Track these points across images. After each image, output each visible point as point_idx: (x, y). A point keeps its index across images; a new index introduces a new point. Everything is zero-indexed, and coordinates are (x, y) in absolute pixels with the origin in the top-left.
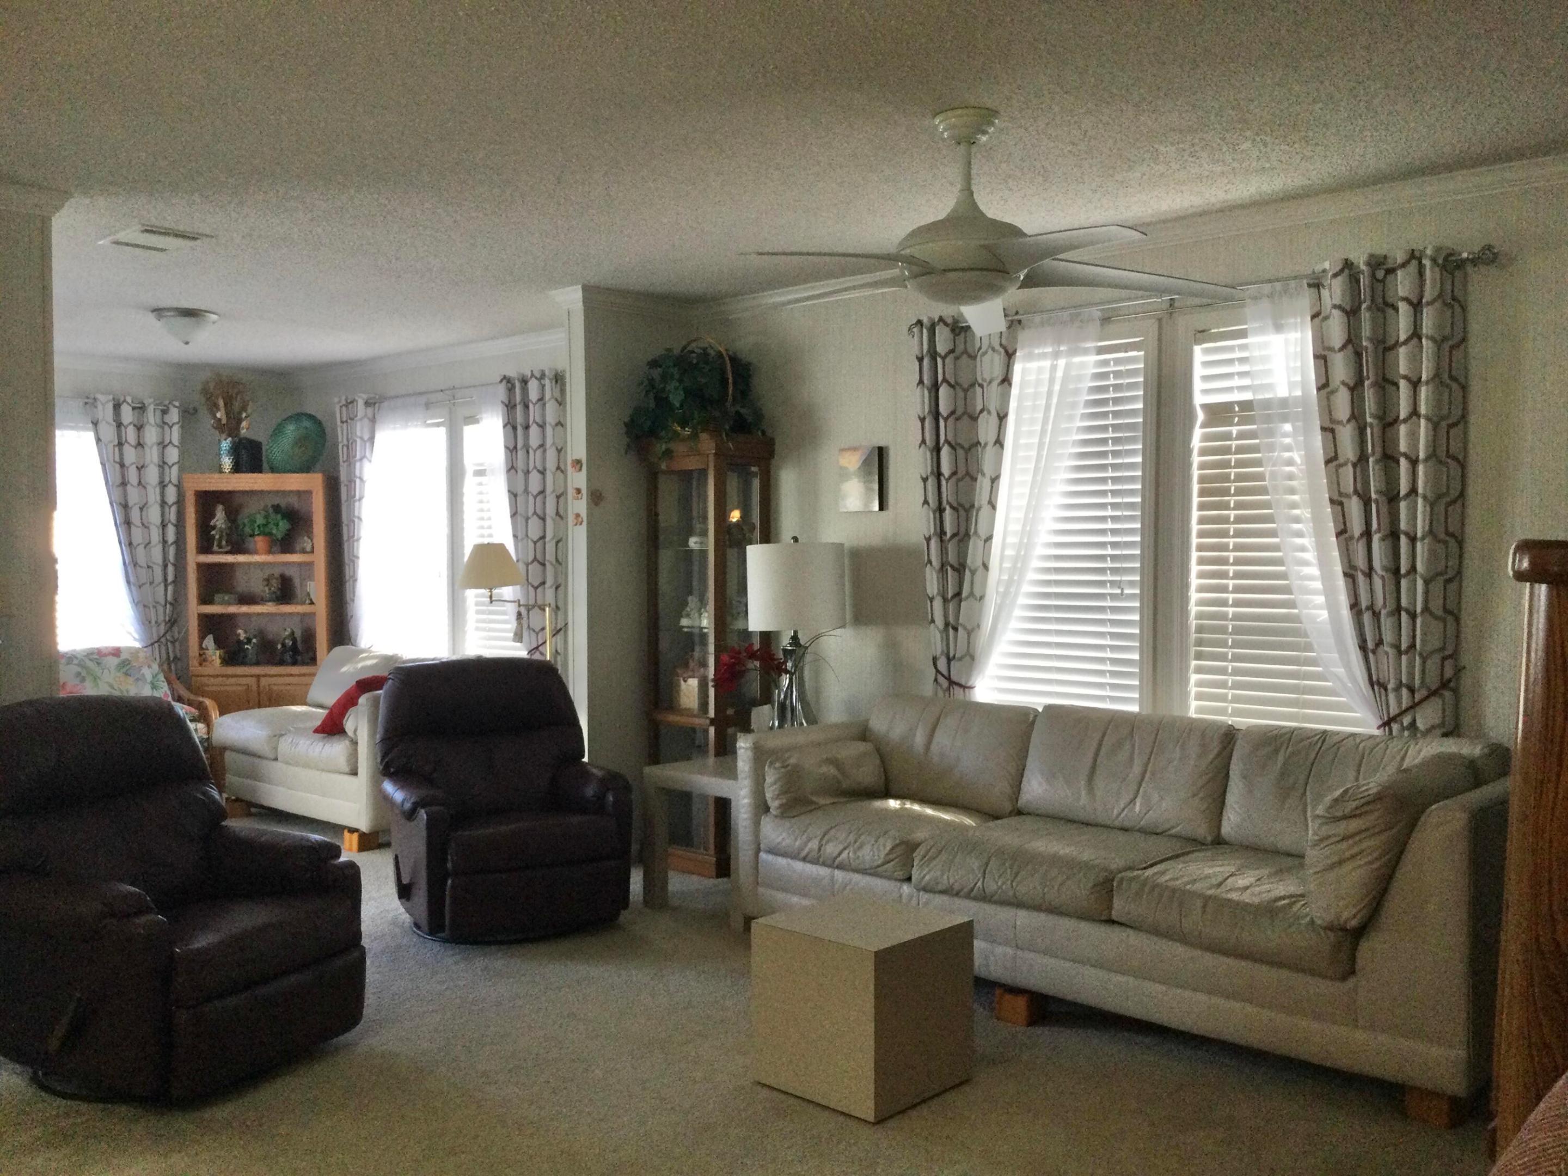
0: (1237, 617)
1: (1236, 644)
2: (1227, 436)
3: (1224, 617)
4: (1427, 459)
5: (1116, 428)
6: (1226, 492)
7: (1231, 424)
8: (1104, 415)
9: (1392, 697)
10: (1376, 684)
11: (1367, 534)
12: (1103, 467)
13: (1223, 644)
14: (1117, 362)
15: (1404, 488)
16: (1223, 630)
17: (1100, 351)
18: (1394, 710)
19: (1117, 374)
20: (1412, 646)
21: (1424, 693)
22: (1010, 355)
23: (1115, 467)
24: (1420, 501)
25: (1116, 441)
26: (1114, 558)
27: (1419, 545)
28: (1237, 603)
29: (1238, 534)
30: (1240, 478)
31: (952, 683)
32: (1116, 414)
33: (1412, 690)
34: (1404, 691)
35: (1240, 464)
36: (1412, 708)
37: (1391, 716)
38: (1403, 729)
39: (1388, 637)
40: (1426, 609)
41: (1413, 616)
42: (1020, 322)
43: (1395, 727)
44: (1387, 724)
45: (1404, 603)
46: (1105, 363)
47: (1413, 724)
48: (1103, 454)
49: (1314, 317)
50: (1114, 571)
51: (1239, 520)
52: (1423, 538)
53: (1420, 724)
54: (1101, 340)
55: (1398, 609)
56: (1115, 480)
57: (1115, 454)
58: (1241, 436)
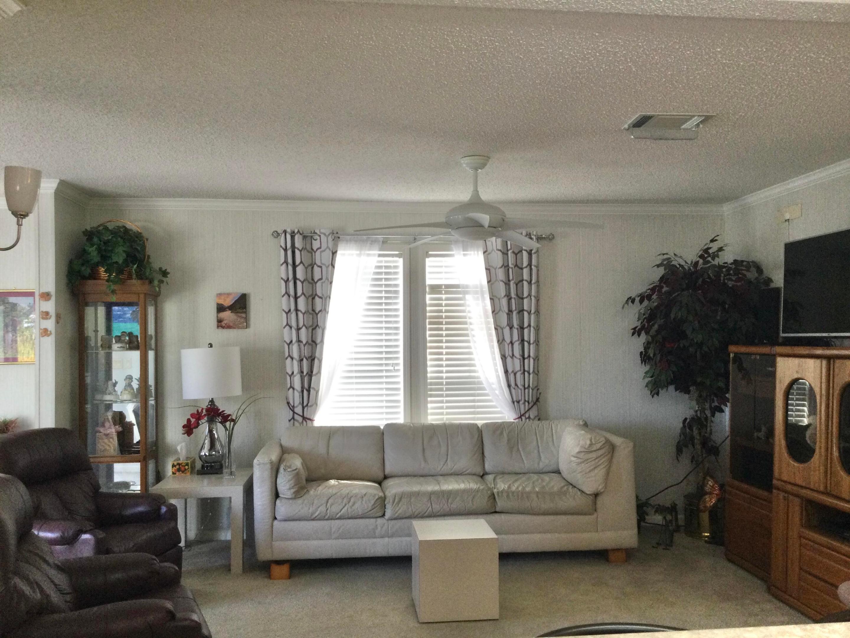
0: (447, 378)
1: (447, 390)
2: (441, 299)
3: (442, 378)
4: (534, 313)
5: (386, 292)
6: (441, 323)
7: (441, 294)
8: (381, 286)
9: (522, 407)
10: (515, 402)
11: (512, 343)
12: (381, 310)
13: (441, 390)
14: (386, 262)
15: (526, 325)
16: (441, 384)
17: (380, 255)
18: (522, 412)
19: (386, 267)
20: (529, 386)
21: (532, 403)
22: (334, 253)
23: (386, 310)
24: (532, 329)
25: (386, 298)
26: (387, 353)
27: (531, 346)
28: (447, 372)
29: (447, 341)
30: (447, 317)
31: (304, 418)
32: (386, 286)
33: (529, 403)
34: (527, 404)
35: (447, 311)
36: (529, 410)
37: (522, 413)
38: (526, 419)
39: (520, 382)
40: (534, 371)
41: (529, 374)
42: (339, 237)
43: (523, 418)
44: (520, 417)
45: (526, 369)
46: (381, 262)
47: (529, 418)
48: (381, 304)
49: (484, 253)
50: (386, 359)
51: (447, 335)
52: (533, 344)
53: (532, 417)
54: (380, 251)
55: (524, 370)
56: (386, 316)
57: (386, 304)
58: (447, 299)
